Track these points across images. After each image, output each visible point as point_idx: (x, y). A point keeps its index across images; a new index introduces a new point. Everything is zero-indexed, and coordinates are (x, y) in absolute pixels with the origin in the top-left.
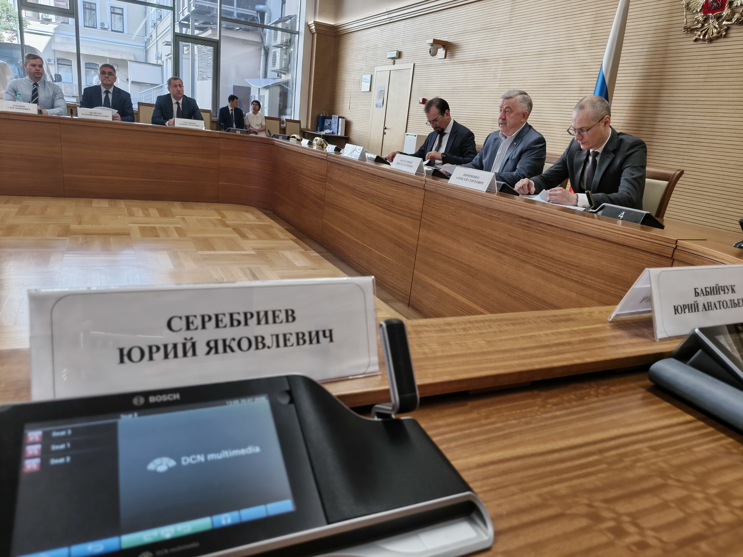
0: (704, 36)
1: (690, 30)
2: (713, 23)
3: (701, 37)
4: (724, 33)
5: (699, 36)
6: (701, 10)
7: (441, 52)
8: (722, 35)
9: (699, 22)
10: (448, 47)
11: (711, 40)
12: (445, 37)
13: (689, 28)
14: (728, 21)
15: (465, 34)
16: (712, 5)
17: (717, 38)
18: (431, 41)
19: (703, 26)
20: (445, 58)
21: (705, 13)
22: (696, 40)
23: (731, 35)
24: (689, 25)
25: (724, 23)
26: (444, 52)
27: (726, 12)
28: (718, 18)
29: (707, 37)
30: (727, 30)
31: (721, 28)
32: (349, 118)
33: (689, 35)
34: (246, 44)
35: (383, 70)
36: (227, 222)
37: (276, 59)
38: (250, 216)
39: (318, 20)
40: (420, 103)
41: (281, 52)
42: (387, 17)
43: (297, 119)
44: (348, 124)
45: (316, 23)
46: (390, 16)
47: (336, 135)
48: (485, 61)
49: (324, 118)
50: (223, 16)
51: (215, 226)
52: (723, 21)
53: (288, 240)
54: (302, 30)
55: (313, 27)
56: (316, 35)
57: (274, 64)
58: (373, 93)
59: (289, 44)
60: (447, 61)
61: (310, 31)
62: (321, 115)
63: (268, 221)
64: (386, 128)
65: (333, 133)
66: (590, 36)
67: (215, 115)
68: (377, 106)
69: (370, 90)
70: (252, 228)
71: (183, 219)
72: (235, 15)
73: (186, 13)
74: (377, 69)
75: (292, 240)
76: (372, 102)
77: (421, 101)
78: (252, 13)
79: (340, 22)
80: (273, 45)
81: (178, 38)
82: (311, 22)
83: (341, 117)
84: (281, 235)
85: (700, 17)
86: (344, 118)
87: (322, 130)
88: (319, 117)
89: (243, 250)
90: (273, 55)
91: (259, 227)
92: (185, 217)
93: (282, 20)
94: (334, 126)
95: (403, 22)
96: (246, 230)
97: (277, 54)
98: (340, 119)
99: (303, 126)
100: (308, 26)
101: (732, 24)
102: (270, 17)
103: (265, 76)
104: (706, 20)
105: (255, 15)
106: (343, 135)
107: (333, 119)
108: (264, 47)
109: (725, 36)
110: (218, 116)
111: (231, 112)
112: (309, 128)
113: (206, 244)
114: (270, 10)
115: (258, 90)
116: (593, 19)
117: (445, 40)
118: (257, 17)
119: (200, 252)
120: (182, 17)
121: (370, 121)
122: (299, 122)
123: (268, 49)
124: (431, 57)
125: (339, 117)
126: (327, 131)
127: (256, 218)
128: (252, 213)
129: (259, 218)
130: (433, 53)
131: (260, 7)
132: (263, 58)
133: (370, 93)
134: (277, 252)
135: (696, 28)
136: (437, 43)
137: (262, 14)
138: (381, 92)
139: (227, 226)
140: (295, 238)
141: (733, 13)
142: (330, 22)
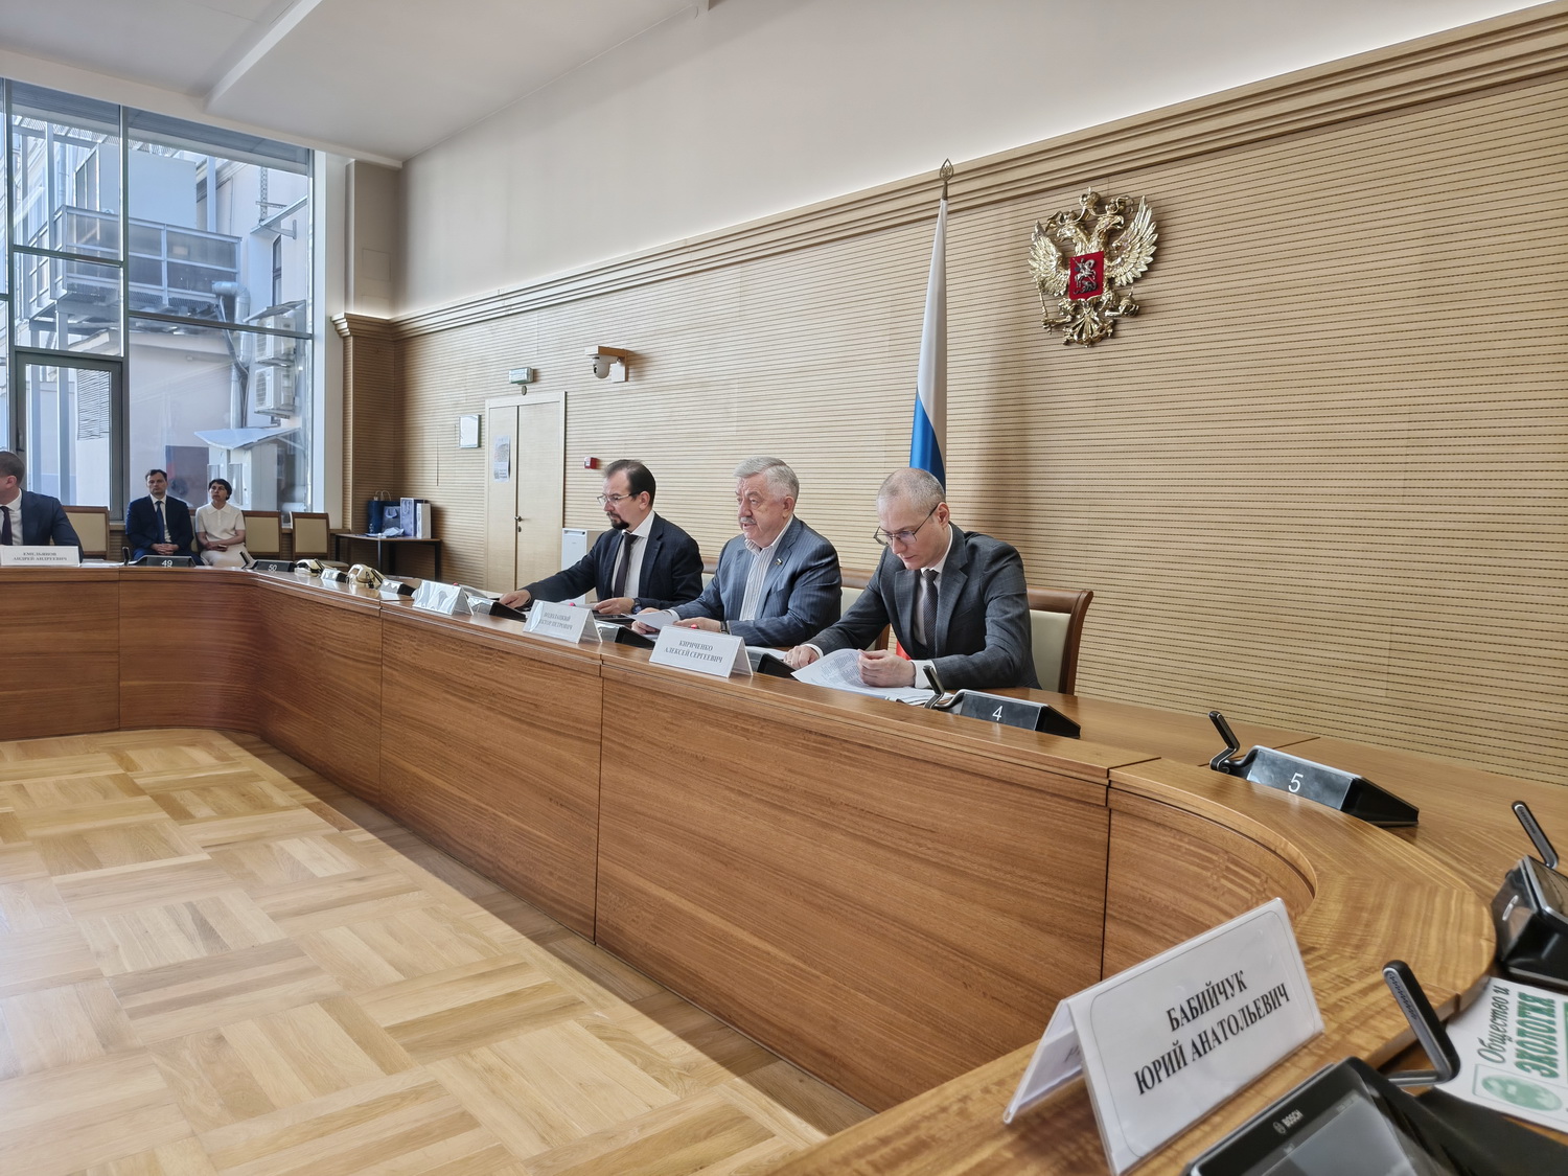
0: (1080, 335)
1: (1054, 326)
2: (1088, 315)
3: (1076, 338)
4: (1111, 331)
5: (1072, 335)
6: (1065, 293)
7: (617, 369)
8: (1107, 333)
9: (1066, 313)
10: (627, 358)
11: (1092, 343)
12: (622, 342)
13: (1053, 323)
14: (1112, 310)
15: (660, 336)
16: (1082, 285)
17: (1102, 338)
18: (595, 350)
19: (1074, 319)
20: (627, 380)
21: (1074, 298)
22: (1068, 343)
23: (1122, 333)
24: (1051, 316)
25: (1107, 313)
26: (623, 369)
27: (1106, 296)
28: (1096, 305)
29: (1084, 336)
30: (1114, 325)
31: (1104, 322)
32: (439, 502)
33: (1055, 334)
34: (194, 359)
35: (501, 408)
36: (139, 782)
37: (264, 389)
38: (200, 756)
39: (353, 311)
40: (587, 467)
41: (275, 374)
42: (500, 304)
43: (319, 509)
44: (436, 515)
45: (350, 318)
46: (507, 303)
47: (412, 538)
48: (703, 384)
49: (381, 506)
50: (132, 307)
51: (105, 797)
52: (1104, 310)
53: (297, 807)
54: (320, 329)
55: (345, 325)
56: (351, 340)
57: (261, 397)
58: (486, 450)
59: (290, 359)
60: (631, 385)
61: (339, 332)
62: (376, 499)
63: (247, 763)
64: (520, 519)
65: (404, 534)
66: (888, 338)
67: (119, 516)
68: (497, 476)
69: (480, 446)
70: (203, 788)
71: (21, 788)
72: (166, 302)
73: (47, 301)
74: (489, 403)
75: (308, 806)
76: (486, 468)
77: (588, 465)
78: (207, 297)
79: (402, 314)
80: (257, 360)
81: (20, 357)
82: (339, 316)
83: (421, 501)
84: (280, 798)
85: (1066, 303)
86: (426, 502)
87: (380, 530)
88: (369, 503)
89: (178, 853)
90: (259, 381)
91: (225, 783)
92: (24, 782)
93: (275, 310)
94: (407, 521)
95: (535, 314)
96: (188, 794)
97: (268, 378)
98: (419, 505)
99: (335, 523)
100: (332, 324)
101: (1119, 316)
102: (247, 305)
103: (243, 422)
104: (1077, 309)
105: (214, 302)
106: (428, 537)
107: (402, 505)
108: (237, 365)
109: (1113, 336)
110: (126, 518)
111: (156, 508)
112: (350, 527)
113: (78, 850)
114: (246, 291)
115: (225, 454)
116: (889, 310)
117: (621, 347)
118: (217, 306)
119: (57, 879)
120: (35, 310)
121: (486, 505)
122: (325, 516)
123: (247, 368)
124: (598, 379)
125: (416, 502)
126: (392, 532)
127: (217, 758)
128: (208, 746)
129: (223, 758)
130: (604, 374)
131: (225, 285)
132: (234, 387)
133: (479, 450)
134: (268, 847)
135: (1064, 323)
136: (606, 354)
137: (229, 300)
138: (504, 449)
139: (138, 791)
140: (314, 799)
141: (1118, 298)
142: (383, 315)
